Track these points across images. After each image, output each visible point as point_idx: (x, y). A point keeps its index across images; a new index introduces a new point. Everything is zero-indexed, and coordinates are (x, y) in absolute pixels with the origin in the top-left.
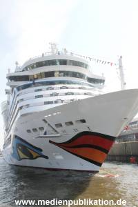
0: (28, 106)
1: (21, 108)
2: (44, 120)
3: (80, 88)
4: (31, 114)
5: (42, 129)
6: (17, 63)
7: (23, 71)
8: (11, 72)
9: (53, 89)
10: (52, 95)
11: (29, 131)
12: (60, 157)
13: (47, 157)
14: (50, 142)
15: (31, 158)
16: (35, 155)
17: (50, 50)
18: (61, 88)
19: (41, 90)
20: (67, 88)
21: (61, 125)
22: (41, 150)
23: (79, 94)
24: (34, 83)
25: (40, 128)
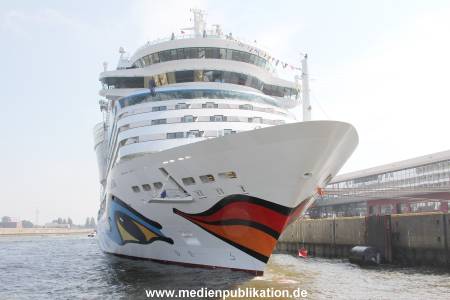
0: (136, 139)
1: (123, 143)
2: (163, 170)
3: (241, 107)
4: (141, 155)
5: (158, 185)
6: (122, 51)
7: (134, 67)
8: (108, 70)
9: (187, 106)
10: (183, 120)
11: (135, 188)
12: (193, 242)
13: (170, 241)
14: (175, 211)
15: (143, 240)
16: (149, 235)
17: (192, 25)
18: (204, 106)
19: (164, 108)
20: (216, 106)
21: (192, 180)
22: (159, 226)
23: (237, 120)
24: (153, 94)
25: (155, 184)
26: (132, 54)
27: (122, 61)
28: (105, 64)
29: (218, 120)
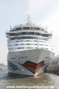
2: (15, 55)
5: (15, 58)
6: (11, 26)
7: (13, 31)
9: (23, 41)
10: (21, 44)
11: (11, 59)
12: (23, 70)
13: (19, 70)
14: (19, 63)
16: (15, 68)
18: (26, 41)
20: (29, 41)
21: (20, 58)
22: (17, 66)
23: (32, 44)
26: (13, 27)
27: (11, 29)
28: (7, 30)
29: (28, 45)
